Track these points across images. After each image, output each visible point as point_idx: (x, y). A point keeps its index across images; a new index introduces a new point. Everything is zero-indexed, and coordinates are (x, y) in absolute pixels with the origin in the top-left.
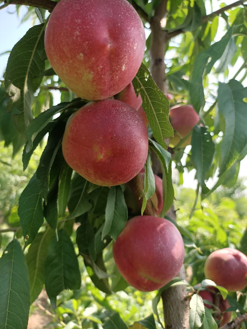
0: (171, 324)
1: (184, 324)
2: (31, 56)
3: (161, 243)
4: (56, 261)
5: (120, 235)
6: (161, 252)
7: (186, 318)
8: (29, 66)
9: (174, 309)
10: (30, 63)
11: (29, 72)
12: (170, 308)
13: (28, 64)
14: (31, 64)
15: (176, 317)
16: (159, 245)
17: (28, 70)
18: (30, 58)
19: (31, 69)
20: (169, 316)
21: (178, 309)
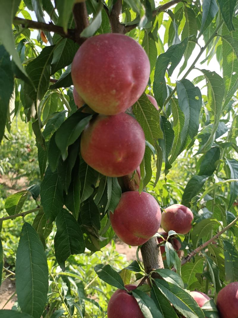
0: (150, 265)
1: (159, 264)
2: (42, 71)
3: (148, 211)
4: (63, 234)
5: (117, 209)
6: (149, 218)
7: (160, 259)
8: (40, 80)
9: (151, 255)
10: (41, 77)
11: (40, 85)
12: (148, 254)
13: (39, 79)
14: (42, 79)
15: (153, 260)
16: (147, 212)
17: (40, 83)
18: (41, 73)
19: (41, 82)
20: (148, 260)
21: (154, 254)
